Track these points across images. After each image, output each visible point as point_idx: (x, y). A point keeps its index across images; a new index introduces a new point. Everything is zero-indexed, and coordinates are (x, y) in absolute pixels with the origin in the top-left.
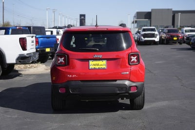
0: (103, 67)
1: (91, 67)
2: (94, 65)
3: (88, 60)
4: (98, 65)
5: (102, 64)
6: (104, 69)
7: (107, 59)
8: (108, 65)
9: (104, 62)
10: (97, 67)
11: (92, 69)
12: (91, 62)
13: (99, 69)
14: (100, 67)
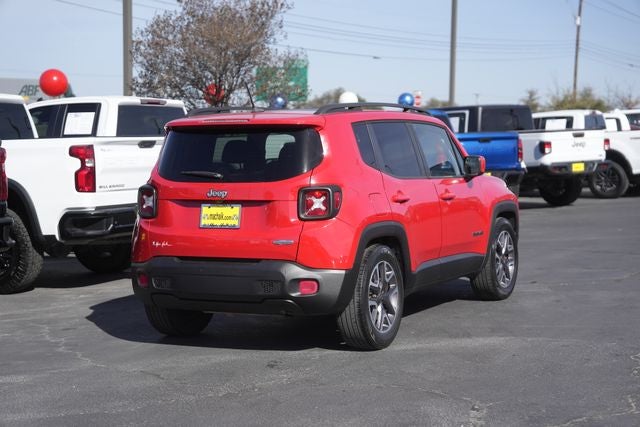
0: (231, 223)
1: (205, 222)
2: (213, 217)
3: (198, 203)
4: (220, 217)
5: (230, 216)
6: (233, 228)
7: (244, 203)
8: (243, 218)
9: (236, 210)
10: (218, 223)
11: (205, 228)
12: (206, 210)
13: (222, 228)
14: (225, 222)
